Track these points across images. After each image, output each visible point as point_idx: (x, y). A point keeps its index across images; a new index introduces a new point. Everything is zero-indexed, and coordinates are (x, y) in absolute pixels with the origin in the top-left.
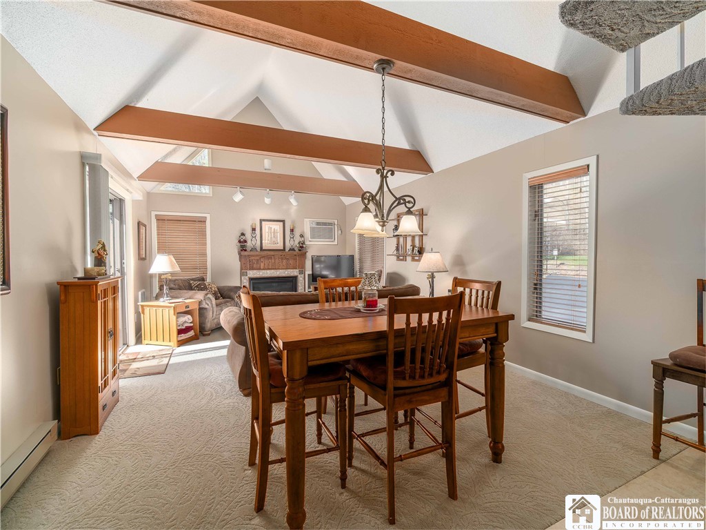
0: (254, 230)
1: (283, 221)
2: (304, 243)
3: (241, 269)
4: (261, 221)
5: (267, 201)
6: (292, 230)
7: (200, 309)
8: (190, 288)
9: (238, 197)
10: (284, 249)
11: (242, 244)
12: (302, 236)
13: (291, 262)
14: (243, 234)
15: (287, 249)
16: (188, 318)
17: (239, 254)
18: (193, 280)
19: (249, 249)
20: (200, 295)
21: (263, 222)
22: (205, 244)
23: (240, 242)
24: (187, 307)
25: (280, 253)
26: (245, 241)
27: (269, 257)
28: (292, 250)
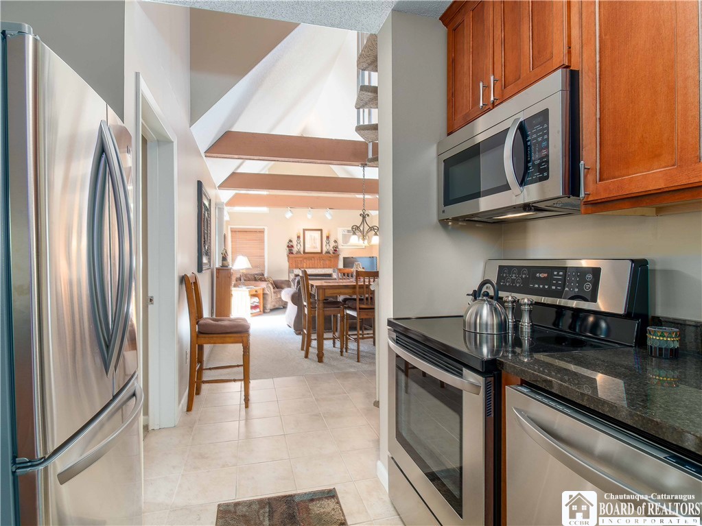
0: (299, 237)
1: (321, 230)
2: (337, 247)
3: (289, 268)
4: (304, 230)
5: (309, 216)
6: (328, 237)
7: (264, 294)
8: (255, 280)
9: (289, 215)
10: (322, 252)
11: (290, 247)
12: (335, 242)
13: (327, 262)
14: (291, 241)
15: (324, 252)
16: (256, 299)
17: (288, 256)
18: (256, 274)
19: (294, 252)
20: (263, 285)
21: (306, 232)
22: (263, 249)
23: (288, 247)
24: (256, 291)
25: (318, 255)
26: (292, 246)
27: (310, 259)
28: (328, 252)
